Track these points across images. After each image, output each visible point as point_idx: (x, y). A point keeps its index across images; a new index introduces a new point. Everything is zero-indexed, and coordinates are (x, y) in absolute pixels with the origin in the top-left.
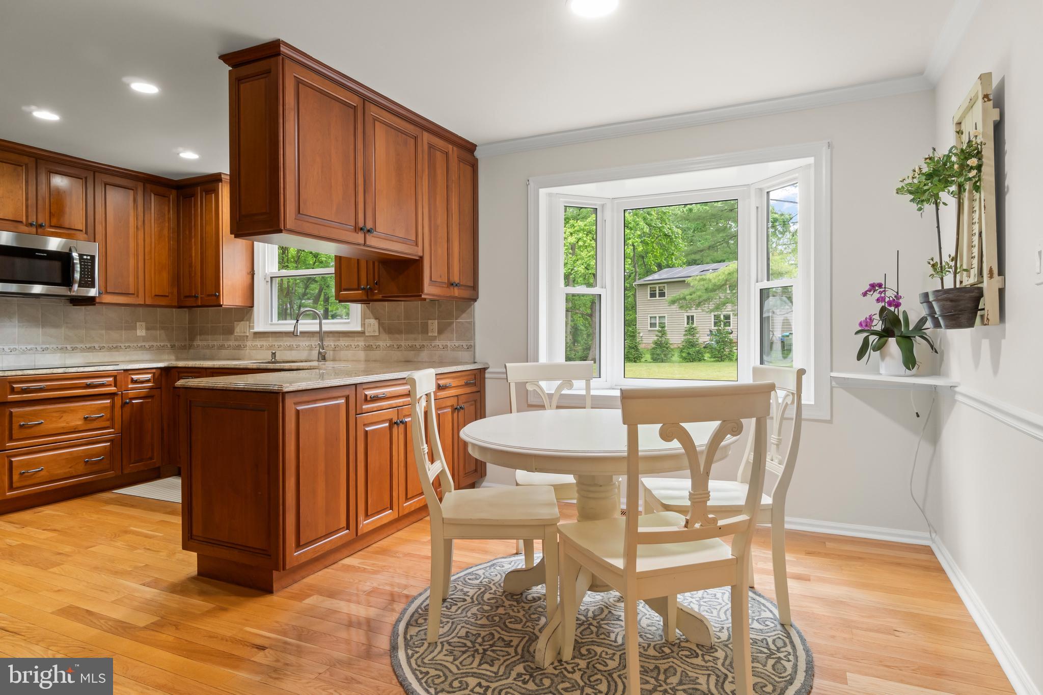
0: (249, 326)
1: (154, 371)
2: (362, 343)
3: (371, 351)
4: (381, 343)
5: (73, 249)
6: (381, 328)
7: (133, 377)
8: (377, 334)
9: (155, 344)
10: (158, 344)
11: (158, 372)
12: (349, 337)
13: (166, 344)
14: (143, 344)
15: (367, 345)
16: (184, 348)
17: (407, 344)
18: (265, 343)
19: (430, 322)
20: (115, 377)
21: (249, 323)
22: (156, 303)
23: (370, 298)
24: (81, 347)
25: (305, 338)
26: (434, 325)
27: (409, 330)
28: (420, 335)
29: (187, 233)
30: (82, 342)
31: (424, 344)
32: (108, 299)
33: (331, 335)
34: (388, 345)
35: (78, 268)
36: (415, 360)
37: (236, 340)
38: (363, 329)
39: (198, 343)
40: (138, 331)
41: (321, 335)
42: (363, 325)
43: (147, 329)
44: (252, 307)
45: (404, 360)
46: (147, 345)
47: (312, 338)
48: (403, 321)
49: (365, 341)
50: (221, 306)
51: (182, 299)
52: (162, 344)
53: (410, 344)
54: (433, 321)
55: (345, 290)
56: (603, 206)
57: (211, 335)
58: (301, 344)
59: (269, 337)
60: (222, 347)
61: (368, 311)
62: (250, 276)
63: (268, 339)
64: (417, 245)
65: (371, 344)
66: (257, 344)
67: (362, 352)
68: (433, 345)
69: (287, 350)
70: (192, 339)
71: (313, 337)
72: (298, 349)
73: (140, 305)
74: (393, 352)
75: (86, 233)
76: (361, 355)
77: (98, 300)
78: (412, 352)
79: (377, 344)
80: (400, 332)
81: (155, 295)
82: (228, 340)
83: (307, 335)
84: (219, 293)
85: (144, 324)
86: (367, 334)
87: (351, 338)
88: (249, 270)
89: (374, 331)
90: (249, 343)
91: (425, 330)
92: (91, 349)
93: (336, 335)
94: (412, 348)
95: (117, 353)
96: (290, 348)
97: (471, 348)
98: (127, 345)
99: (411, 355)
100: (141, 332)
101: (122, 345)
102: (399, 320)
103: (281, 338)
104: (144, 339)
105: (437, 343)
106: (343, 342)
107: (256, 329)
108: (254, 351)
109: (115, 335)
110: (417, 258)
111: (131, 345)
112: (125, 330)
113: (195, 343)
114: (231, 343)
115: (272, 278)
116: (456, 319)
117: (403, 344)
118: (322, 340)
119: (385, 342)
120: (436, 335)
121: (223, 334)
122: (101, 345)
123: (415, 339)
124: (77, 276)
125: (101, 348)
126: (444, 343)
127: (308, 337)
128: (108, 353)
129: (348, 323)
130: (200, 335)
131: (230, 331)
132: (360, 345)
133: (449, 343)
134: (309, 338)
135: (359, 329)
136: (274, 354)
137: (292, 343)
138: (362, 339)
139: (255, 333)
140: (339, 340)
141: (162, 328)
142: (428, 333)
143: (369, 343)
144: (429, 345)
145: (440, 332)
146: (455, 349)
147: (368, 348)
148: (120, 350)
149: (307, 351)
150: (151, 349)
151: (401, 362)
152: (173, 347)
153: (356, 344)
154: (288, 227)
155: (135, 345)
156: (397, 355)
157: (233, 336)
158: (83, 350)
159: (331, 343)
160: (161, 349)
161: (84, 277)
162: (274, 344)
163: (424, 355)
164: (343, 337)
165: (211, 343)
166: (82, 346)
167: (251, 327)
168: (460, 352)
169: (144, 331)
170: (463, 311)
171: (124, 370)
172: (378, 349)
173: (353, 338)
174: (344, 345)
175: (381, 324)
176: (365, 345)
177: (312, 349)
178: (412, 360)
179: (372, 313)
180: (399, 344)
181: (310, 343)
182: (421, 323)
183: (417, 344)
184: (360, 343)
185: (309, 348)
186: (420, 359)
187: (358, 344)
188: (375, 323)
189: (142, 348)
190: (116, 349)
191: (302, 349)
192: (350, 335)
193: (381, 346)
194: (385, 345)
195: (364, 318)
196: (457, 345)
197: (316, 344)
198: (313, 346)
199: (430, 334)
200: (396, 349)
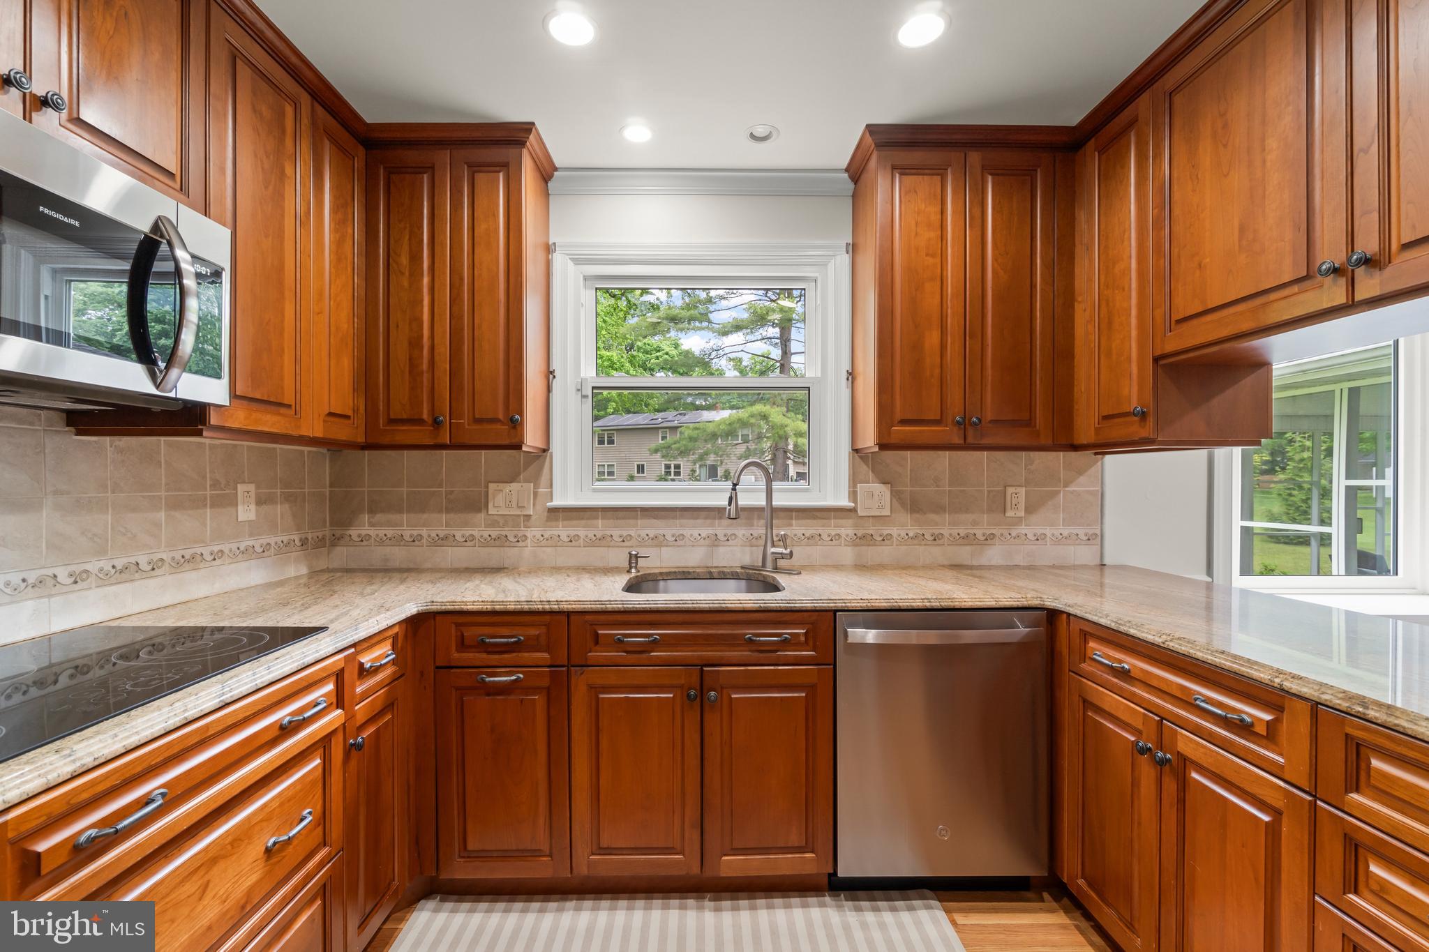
0: (535, 494)
2: (847, 531)
3: (871, 548)
4: (894, 532)
6: (894, 500)
7: (363, 661)
8: (887, 512)
9: (272, 540)
10: (279, 539)
11: (403, 630)
12: (815, 518)
13: (292, 537)
14: (250, 543)
15: (859, 534)
16: (321, 543)
17: (955, 532)
18: (582, 532)
19: (1009, 490)
20: (338, 675)
21: (536, 486)
23: (970, 440)
24: (101, 570)
25: (699, 521)
26: (1017, 495)
27: (959, 505)
28: (985, 516)
29: (404, 260)
30: (101, 552)
31: (993, 531)
34: (911, 534)
36: (975, 563)
37: (493, 524)
38: (853, 505)
39: (363, 533)
40: (240, 508)
41: (770, 515)
42: (853, 495)
43: (259, 502)
44: (548, 450)
45: (946, 563)
46: (257, 543)
47: (717, 522)
48: (948, 489)
49: (856, 526)
50: (521, 446)
51: (381, 427)
52: (285, 539)
53: (963, 532)
54: (1019, 489)
55: (904, 422)
57: (409, 512)
58: (687, 532)
60: (444, 540)
62: (545, 381)
63: (595, 522)
65: (870, 532)
66: (556, 533)
67: (849, 549)
68: (1014, 534)
69: (646, 546)
70: (342, 522)
72: (679, 543)
74: (922, 548)
76: (847, 554)
77: (214, 419)
78: (968, 548)
79: (885, 532)
80: (939, 509)
81: (331, 414)
82: (466, 524)
83: (703, 514)
84: (521, 416)
85: (252, 487)
86: (860, 513)
87: (820, 522)
88: (545, 366)
89: (880, 508)
90: (533, 532)
91: (999, 504)
92: (128, 572)
93: (782, 513)
94: (968, 540)
95: (193, 575)
96: (658, 542)
97: (1096, 538)
98: (216, 549)
99: (964, 554)
100: (247, 512)
101: (206, 552)
102: (937, 486)
103: (632, 522)
104: (253, 529)
105: (1023, 529)
107: (557, 502)
108: (549, 550)
109: (187, 521)
111: (226, 547)
112: (212, 506)
113: (354, 533)
114: (480, 531)
115: (593, 389)
116: (1066, 486)
117: (946, 532)
119: (903, 527)
120: (1023, 515)
121: (448, 511)
122: (156, 557)
123: (975, 523)
125: (154, 566)
126: (1039, 531)
127: (706, 518)
129: (809, 492)
130: (372, 511)
131: (476, 504)
132: (843, 536)
133: (1048, 531)
134: (709, 521)
135: (845, 502)
137: (661, 532)
138: (850, 522)
139: (554, 511)
140: (791, 525)
141: (288, 498)
142: (1004, 512)
143: (865, 531)
144: (1005, 533)
145: (1030, 510)
146: (1061, 540)
148: (202, 565)
149: (703, 548)
150: (266, 554)
151: (941, 566)
152: (304, 542)
153: (833, 533)
155: (234, 546)
156: (936, 553)
157: (482, 516)
158: (105, 579)
160: (284, 551)
162: (609, 533)
163: (994, 555)
164: (797, 518)
165: (408, 533)
166: (102, 564)
167: (541, 497)
168: (1072, 547)
169: (253, 507)
170: (1080, 472)
172: (887, 542)
173: (826, 521)
174: (803, 535)
175: (896, 494)
176: (855, 534)
177: (716, 543)
178: (966, 563)
179: (873, 471)
180: (937, 532)
181: (711, 532)
182: (989, 492)
183: (979, 533)
184: (843, 532)
185: (707, 542)
186: (984, 561)
187: (838, 532)
188: (881, 492)
189: (248, 553)
190: (192, 561)
191: (691, 543)
192: (818, 514)
193: (895, 536)
194: (903, 534)
195: (854, 480)
196: (1065, 533)
197: (729, 532)
198: (721, 537)
199: (1010, 513)
200: (929, 543)
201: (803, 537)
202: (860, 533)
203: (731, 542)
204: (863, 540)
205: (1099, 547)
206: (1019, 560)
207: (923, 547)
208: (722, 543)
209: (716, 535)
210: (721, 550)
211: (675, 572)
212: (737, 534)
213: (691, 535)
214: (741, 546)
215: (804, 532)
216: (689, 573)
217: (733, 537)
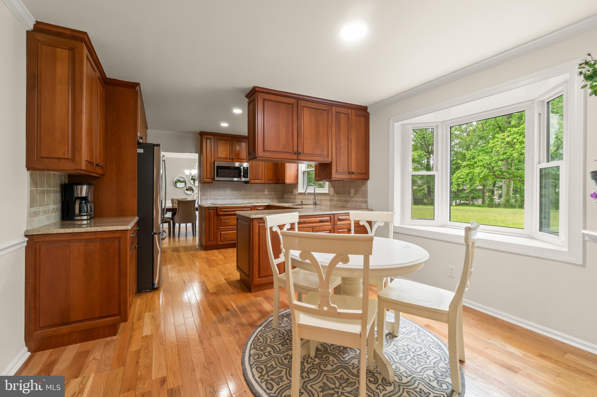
1: (264, 206)
2: (329, 198)
3: (332, 202)
4: (335, 198)
5: (241, 166)
6: (334, 192)
7: (257, 208)
8: (333, 195)
9: (271, 197)
11: (266, 206)
13: (275, 197)
16: (281, 198)
18: (301, 197)
19: (351, 189)
20: (251, 208)
21: (297, 189)
22: (268, 183)
26: (352, 191)
27: (344, 193)
28: (348, 195)
30: (248, 196)
31: (349, 199)
32: (252, 181)
33: (319, 194)
34: (337, 199)
35: (242, 172)
36: (346, 206)
38: (329, 192)
39: (285, 197)
40: (265, 192)
41: (314, 194)
42: (329, 190)
43: (268, 191)
44: (298, 183)
45: (342, 206)
46: (268, 197)
48: (342, 189)
50: (286, 183)
51: (276, 181)
53: (344, 199)
56: (437, 126)
57: (288, 194)
59: (302, 195)
60: (290, 198)
61: (331, 184)
62: (297, 171)
64: (328, 157)
66: (298, 197)
70: (283, 195)
72: (310, 199)
73: (263, 183)
75: (246, 160)
76: (328, 203)
78: (345, 203)
80: (341, 194)
81: (268, 180)
83: (311, 194)
84: (285, 178)
85: (267, 190)
86: (330, 194)
88: (297, 169)
89: (332, 193)
90: (296, 197)
91: (349, 193)
92: (251, 198)
93: (321, 194)
94: (345, 201)
97: (366, 202)
98: (262, 197)
100: (266, 193)
101: (260, 197)
102: (340, 189)
104: (268, 195)
105: (354, 199)
106: (323, 198)
107: (299, 192)
108: (298, 200)
109: (258, 193)
110: (329, 162)
112: (261, 192)
114: (293, 197)
115: (304, 172)
116: (361, 188)
117: (342, 199)
118: (315, 197)
120: (353, 195)
123: (346, 197)
124: (242, 174)
125: (254, 198)
126: (356, 199)
128: (256, 200)
129: (325, 190)
130: (285, 193)
131: (292, 192)
133: (358, 199)
136: (302, 202)
138: (329, 196)
139: (299, 193)
141: (274, 191)
142: (350, 194)
143: (331, 198)
144: (352, 200)
145: (355, 194)
147: (331, 200)
151: (341, 207)
152: (277, 198)
153: (327, 199)
154: (259, 156)
155: (265, 197)
156: (340, 204)
157: (293, 194)
159: (319, 198)
160: (273, 198)
161: (245, 175)
162: (303, 197)
163: (349, 205)
164: (323, 195)
165: (288, 197)
167: (298, 191)
168: (362, 204)
169: (267, 192)
170: (363, 184)
171: (254, 206)
172: (334, 201)
173: (326, 196)
175: (335, 190)
182: (348, 190)
188: (333, 190)
189: (267, 198)
190: (258, 198)
192: (325, 194)
195: (329, 187)
196: (361, 200)
199: (351, 195)
200: (340, 201)
206: (353, 206)
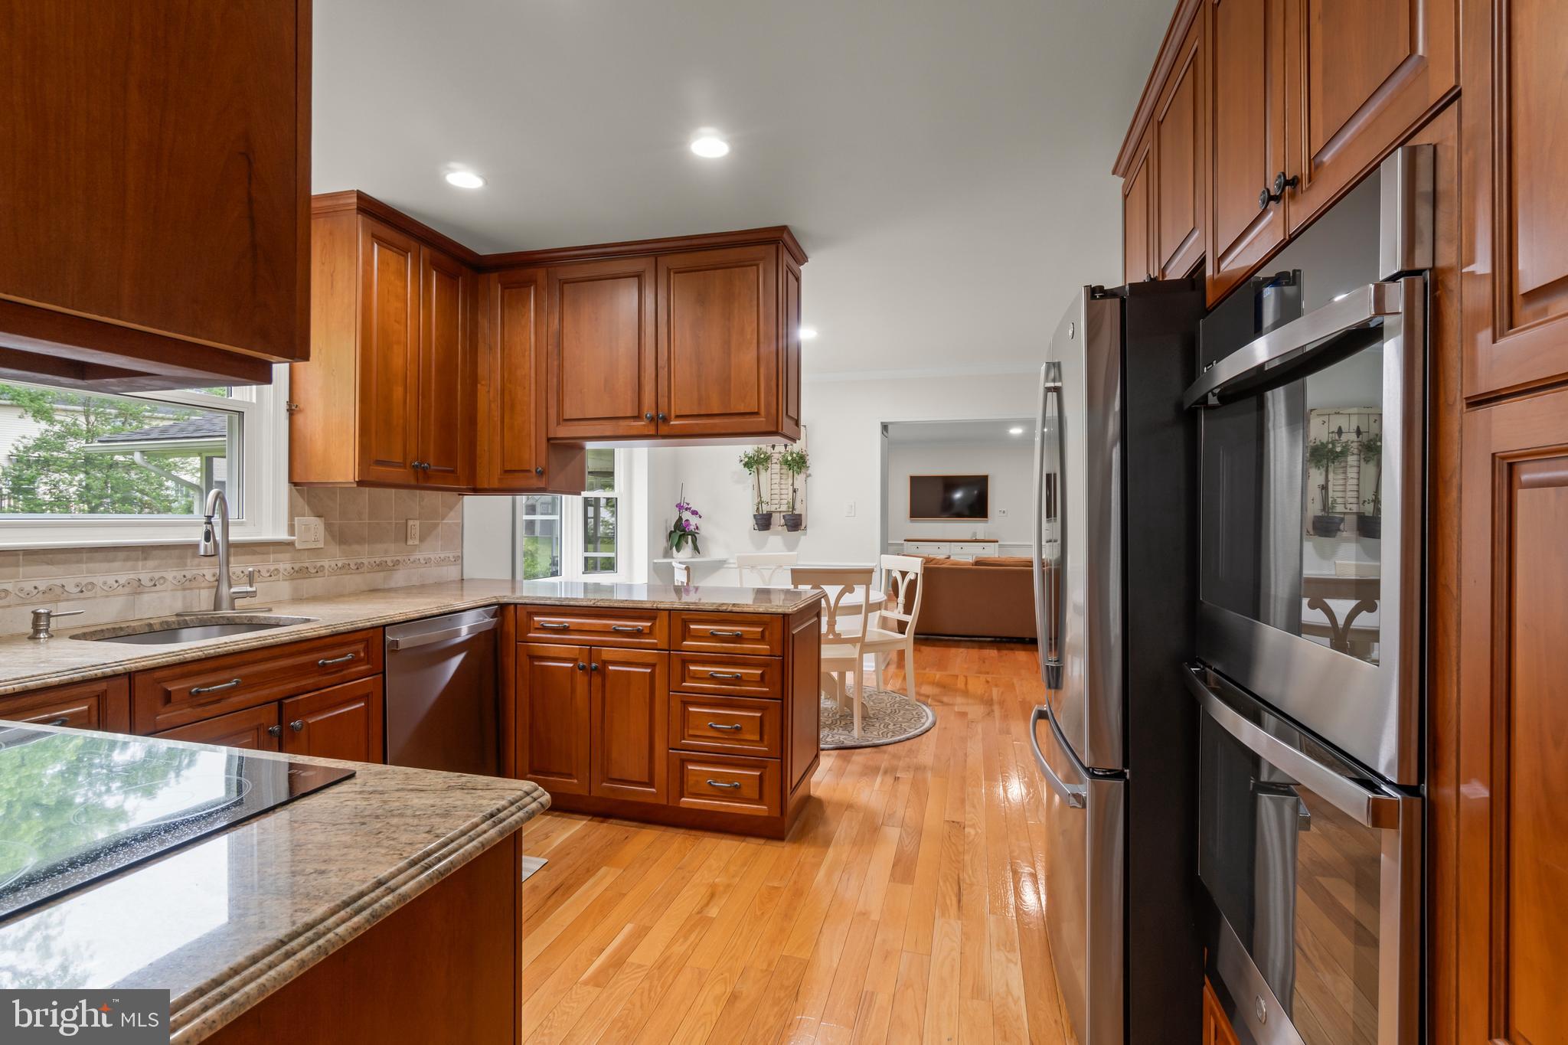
2: (285, 565)
3: (306, 580)
4: (326, 563)
6: (327, 532)
8: (321, 544)
12: (254, 553)
15: (296, 568)
17: (372, 561)
19: (410, 523)
25: (116, 564)
26: (415, 525)
27: (375, 536)
28: (393, 545)
31: (398, 558)
34: (340, 565)
36: (386, 587)
38: (291, 538)
42: (292, 530)
45: (367, 588)
47: (140, 563)
48: (368, 522)
49: (293, 560)
53: (378, 560)
54: (415, 522)
55: (381, 463)
58: (98, 580)
61: (301, 500)
65: (305, 565)
67: (287, 583)
68: (411, 560)
71: (145, 559)
76: (283, 589)
78: (382, 574)
79: (319, 564)
80: (360, 540)
83: (122, 555)
86: (297, 546)
87: (259, 557)
89: (316, 540)
91: (403, 535)
94: (381, 567)
97: (460, 559)
99: (378, 578)
102: (359, 519)
103: (7, 571)
105: (419, 556)
116: (443, 519)
117: (365, 561)
119: (333, 558)
120: (417, 542)
123: (386, 552)
126: (427, 556)
127: (127, 559)
132: (281, 570)
133: (432, 556)
134: (130, 564)
135: (283, 536)
138: (288, 556)
142: (407, 541)
143: (301, 565)
144: (406, 558)
145: (422, 540)
146: (440, 562)
149: (121, 598)
151: (363, 592)
153: (272, 569)
156: (354, 581)
159: (205, 572)
163: (399, 578)
168: (445, 567)
170: (451, 508)
172: (320, 574)
173: (265, 556)
174: (242, 572)
175: (328, 527)
176: (293, 568)
177: (139, 590)
178: (379, 587)
179: (309, 505)
180: (359, 561)
181: (132, 576)
182: (396, 524)
183: (389, 560)
184: (281, 566)
185: (127, 590)
186: (393, 585)
187: (277, 566)
188: (316, 525)
191: (104, 593)
192: (257, 549)
193: (327, 567)
194: (333, 565)
195: (293, 513)
196: (442, 556)
197: (157, 575)
198: (145, 581)
199: (410, 542)
200: (354, 572)
201: (242, 575)
202: (297, 566)
203: (158, 588)
204: (300, 573)
205: (460, 567)
206: (415, 581)
207: (349, 576)
208: (147, 590)
209: (140, 580)
210: (146, 597)
211: (102, 631)
212: (167, 577)
213: (105, 583)
214: (172, 590)
215: (242, 569)
216: (121, 629)
217: (162, 581)
